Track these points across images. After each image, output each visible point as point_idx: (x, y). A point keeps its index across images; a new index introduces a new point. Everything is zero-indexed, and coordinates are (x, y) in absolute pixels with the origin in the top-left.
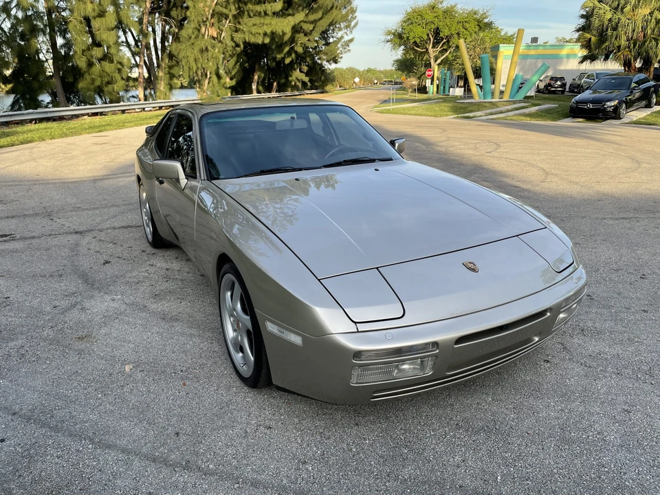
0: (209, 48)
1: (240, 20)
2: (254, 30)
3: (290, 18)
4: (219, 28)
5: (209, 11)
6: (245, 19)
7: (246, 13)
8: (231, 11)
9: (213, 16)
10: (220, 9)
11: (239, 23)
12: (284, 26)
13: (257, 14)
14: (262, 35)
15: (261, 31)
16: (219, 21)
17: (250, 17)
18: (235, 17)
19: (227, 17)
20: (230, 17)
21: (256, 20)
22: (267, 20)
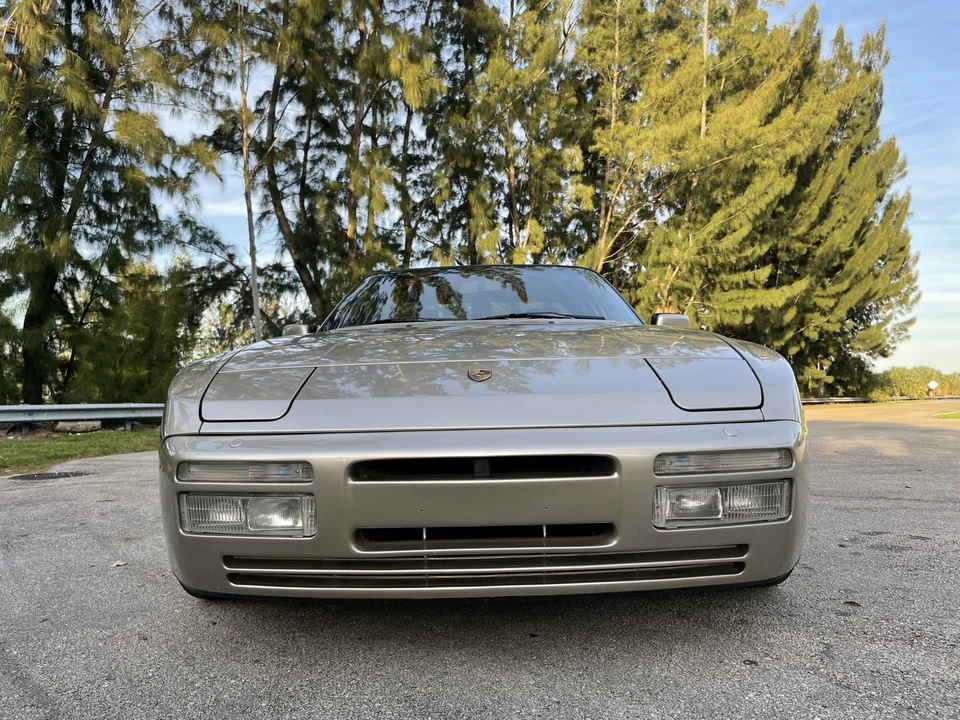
1: (710, 295)
2: (729, 307)
3: (785, 288)
4: (679, 307)
5: (665, 287)
6: (717, 294)
7: (718, 286)
8: (694, 284)
9: (671, 291)
10: (681, 283)
11: (709, 299)
12: (777, 297)
13: (734, 286)
14: (741, 313)
15: (739, 308)
16: (680, 299)
17: (724, 291)
18: (702, 292)
19: (689, 292)
20: (695, 293)
21: (733, 294)
22: (750, 292)
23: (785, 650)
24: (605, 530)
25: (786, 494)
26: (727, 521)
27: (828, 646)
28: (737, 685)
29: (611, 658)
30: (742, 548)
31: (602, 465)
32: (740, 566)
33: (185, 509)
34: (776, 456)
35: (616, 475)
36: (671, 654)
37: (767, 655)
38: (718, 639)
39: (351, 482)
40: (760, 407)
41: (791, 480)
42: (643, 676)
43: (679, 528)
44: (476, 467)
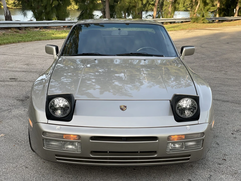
23: (199, 176)
24: (155, 152)
25: (202, 143)
26: (185, 150)
27: (211, 175)
29: (154, 177)
30: (190, 155)
31: (155, 138)
32: (189, 159)
33: (45, 142)
34: (200, 134)
35: (157, 141)
36: (170, 177)
37: (194, 178)
38: (183, 172)
39: (91, 141)
40: (198, 120)
41: (203, 140)
43: (173, 152)
44: (122, 139)
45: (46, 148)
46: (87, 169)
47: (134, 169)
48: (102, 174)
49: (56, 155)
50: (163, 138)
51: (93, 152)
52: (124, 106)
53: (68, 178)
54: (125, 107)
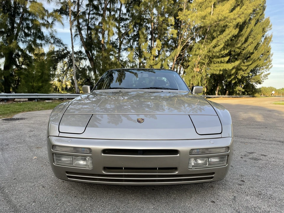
0: (196, 76)
1: (210, 65)
2: (216, 69)
3: (233, 63)
4: (201, 68)
5: (197, 62)
6: (212, 65)
7: (213, 62)
8: (206, 61)
9: (199, 63)
10: (202, 61)
11: (210, 66)
12: (230, 66)
13: (217, 62)
14: (219, 71)
15: (219, 69)
16: (201, 66)
17: (215, 64)
18: (208, 64)
19: (204, 64)
20: (206, 64)
21: (217, 65)
22: (222, 64)
23: (223, 198)
24: (176, 169)
25: (226, 159)
26: (209, 166)
27: (235, 197)
28: (209, 210)
29: (175, 199)
30: (213, 173)
31: (175, 152)
32: (212, 178)
33: (55, 158)
34: (225, 149)
35: (178, 155)
36: (191, 198)
37: (218, 199)
38: (204, 193)
39: (103, 154)
40: (221, 133)
41: (228, 155)
42: (183, 206)
43: (196, 169)
44: (139, 152)
45: (57, 164)
46: (105, 189)
47: (153, 190)
48: (119, 195)
49: (67, 172)
50: (185, 152)
51: (105, 169)
52: (141, 119)
53: (82, 199)
54: (143, 120)
